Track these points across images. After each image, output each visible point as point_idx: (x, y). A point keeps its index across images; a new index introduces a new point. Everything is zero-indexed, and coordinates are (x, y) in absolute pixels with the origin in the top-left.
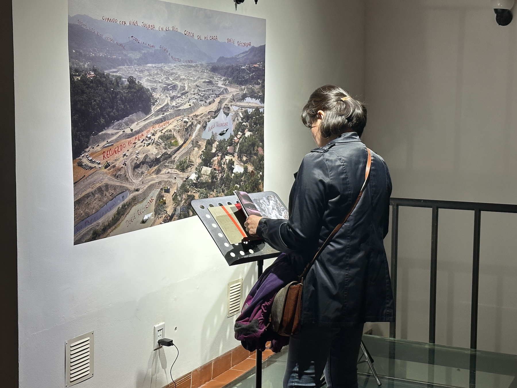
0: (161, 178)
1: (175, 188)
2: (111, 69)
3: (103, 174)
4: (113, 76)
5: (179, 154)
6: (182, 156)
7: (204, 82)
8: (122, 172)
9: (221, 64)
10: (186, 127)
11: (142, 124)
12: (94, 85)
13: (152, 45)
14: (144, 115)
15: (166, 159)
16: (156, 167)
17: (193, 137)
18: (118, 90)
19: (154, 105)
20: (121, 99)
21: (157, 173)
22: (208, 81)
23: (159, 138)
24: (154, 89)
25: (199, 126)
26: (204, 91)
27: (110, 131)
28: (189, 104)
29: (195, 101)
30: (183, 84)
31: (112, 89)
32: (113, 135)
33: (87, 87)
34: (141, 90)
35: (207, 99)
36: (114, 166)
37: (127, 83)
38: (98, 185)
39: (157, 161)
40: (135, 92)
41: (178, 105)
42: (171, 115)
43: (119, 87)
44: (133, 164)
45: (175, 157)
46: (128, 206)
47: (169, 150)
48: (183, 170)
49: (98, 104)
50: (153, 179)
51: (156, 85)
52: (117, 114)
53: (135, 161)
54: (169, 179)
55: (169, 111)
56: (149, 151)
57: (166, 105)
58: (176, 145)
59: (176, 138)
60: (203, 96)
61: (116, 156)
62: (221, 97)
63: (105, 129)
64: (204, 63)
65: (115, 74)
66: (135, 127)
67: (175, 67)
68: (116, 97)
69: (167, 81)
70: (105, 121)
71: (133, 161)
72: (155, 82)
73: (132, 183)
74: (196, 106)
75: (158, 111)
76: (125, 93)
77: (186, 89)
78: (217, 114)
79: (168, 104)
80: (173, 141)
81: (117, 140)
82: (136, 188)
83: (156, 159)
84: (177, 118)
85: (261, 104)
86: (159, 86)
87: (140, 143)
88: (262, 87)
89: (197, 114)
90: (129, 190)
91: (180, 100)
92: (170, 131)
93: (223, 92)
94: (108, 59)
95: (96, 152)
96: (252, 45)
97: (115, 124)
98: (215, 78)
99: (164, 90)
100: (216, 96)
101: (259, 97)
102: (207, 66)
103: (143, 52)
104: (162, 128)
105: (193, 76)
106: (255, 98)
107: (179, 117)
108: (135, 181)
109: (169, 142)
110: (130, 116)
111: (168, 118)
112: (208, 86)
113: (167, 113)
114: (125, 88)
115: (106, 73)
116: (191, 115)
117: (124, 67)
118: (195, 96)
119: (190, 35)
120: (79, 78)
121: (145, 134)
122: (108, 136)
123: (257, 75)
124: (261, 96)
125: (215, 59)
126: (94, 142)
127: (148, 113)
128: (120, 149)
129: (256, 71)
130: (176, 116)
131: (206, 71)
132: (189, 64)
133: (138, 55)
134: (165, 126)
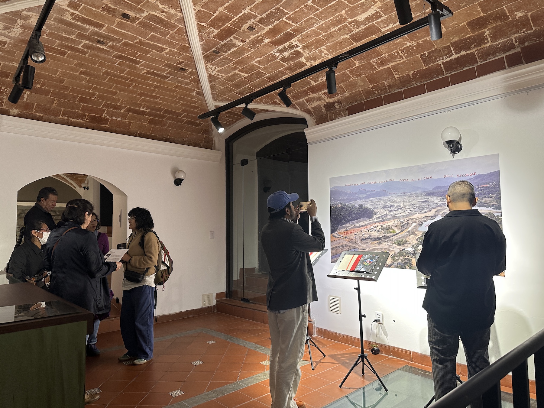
0: (382, 246)
1: (394, 252)
2: (349, 202)
3: (344, 240)
5: (396, 237)
6: (399, 238)
7: (420, 202)
8: (354, 241)
9: (438, 190)
10: (402, 224)
11: (366, 223)
12: (341, 209)
13: (374, 190)
14: (368, 219)
15: (386, 238)
16: (378, 241)
17: (410, 229)
18: (353, 210)
19: (375, 214)
20: (354, 213)
21: (379, 244)
22: (423, 201)
23: (380, 228)
24: (376, 208)
25: (414, 224)
26: (419, 206)
27: (348, 225)
28: (405, 213)
29: (409, 212)
30: (399, 204)
31: (350, 210)
33: (337, 210)
34: (366, 209)
35: (422, 210)
36: (349, 238)
37: (358, 207)
38: (341, 244)
39: (379, 239)
40: (362, 210)
41: (394, 214)
42: (389, 219)
44: (361, 238)
45: (393, 238)
47: (388, 234)
48: (400, 245)
49: (342, 215)
50: (376, 246)
52: (351, 219)
53: (362, 237)
54: (388, 248)
55: (388, 217)
56: (372, 234)
57: (385, 214)
58: (394, 233)
59: (394, 229)
60: (418, 209)
61: (350, 234)
62: (439, 208)
63: (345, 224)
64: (418, 192)
65: (351, 204)
66: (361, 224)
67: (392, 197)
68: (351, 213)
69: (385, 204)
70: (346, 221)
71: (361, 237)
72: (376, 205)
73: (361, 246)
74: (410, 214)
75: (379, 217)
76: (356, 211)
77: (402, 206)
78: (433, 218)
79: (387, 214)
80: (391, 231)
81: (351, 229)
82: (363, 248)
83: (378, 238)
84: (394, 220)
85: (496, 210)
86: (379, 206)
87: (365, 230)
88: (496, 199)
89: (412, 218)
90: (358, 248)
91: (396, 212)
92: (389, 226)
93: (440, 206)
94: (348, 199)
95: (341, 232)
96: (477, 174)
97: (350, 222)
98: (431, 199)
99: (384, 208)
100: (432, 208)
101: (493, 206)
102: (422, 193)
103: (368, 194)
104: (382, 225)
105: (407, 199)
106: (484, 206)
107: (396, 220)
108: (362, 245)
109: (388, 231)
110: (359, 220)
111: (387, 220)
112: (423, 203)
113: (386, 218)
114: (357, 209)
115: (347, 204)
116: (407, 219)
117: (356, 201)
118: (410, 209)
119: (405, 180)
120: (334, 207)
121: (369, 226)
122: (347, 227)
123: (487, 192)
124: (494, 205)
125: (430, 189)
126: (340, 229)
127: (371, 218)
128: (353, 232)
129: (486, 189)
130: (394, 219)
131: (420, 196)
132: (404, 194)
133: (365, 196)
134: (384, 224)
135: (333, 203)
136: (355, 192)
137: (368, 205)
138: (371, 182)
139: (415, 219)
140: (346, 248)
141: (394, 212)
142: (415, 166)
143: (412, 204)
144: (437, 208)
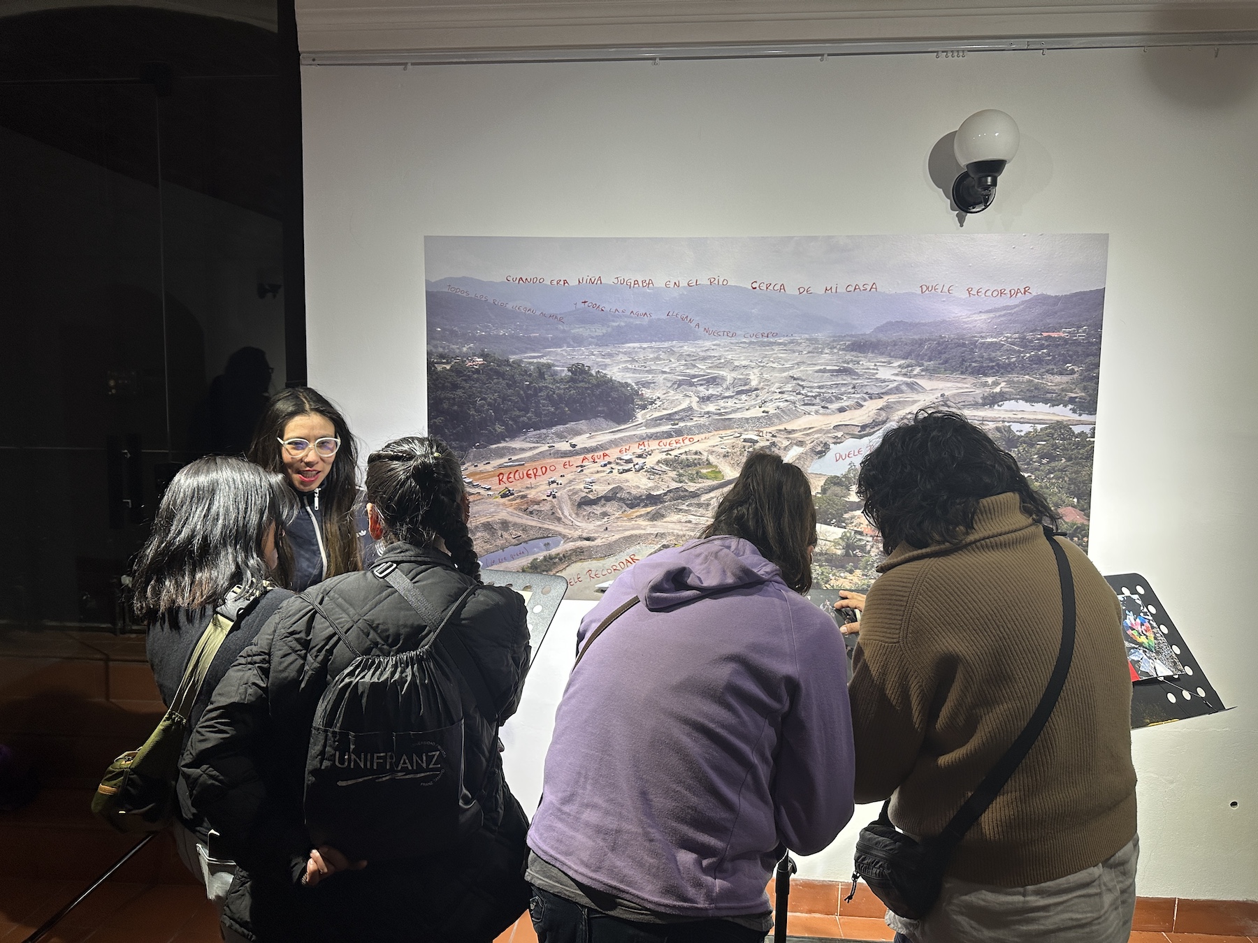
0: (667, 528)
2: (525, 353)
3: (499, 505)
4: (530, 363)
7: (824, 371)
8: (545, 507)
9: (895, 335)
11: (604, 438)
12: (483, 377)
13: (642, 312)
14: (611, 423)
15: (683, 498)
16: (649, 509)
18: (541, 385)
19: (644, 407)
20: (549, 397)
21: (652, 519)
22: (837, 368)
23: (659, 462)
24: (646, 384)
25: (797, 451)
26: (819, 387)
27: (516, 444)
28: (763, 409)
29: (782, 405)
30: (742, 374)
31: (528, 383)
32: (523, 450)
33: (465, 380)
34: (605, 384)
35: (831, 402)
36: (523, 497)
37: (565, 373)
38: (483, 520)
39: (652, 499)
40: (587, 388)
41: (722, 411)
42: (700, 427)
43: (545, 380)
44: (577, 498)
45: (713, 498)
46: (561, 559)
47: (690, 484)
49: (489, 404)
50: (639, 528)
51: (653, 377)
52: (535, 419)
53: (584, 494)
55: (695, 419)
56: (627, 481)
57: (683, 410)
58: (716, 478)
59: (716, 467)
60: (815, 397)
61: (528, 482)
62: (892, 398)
63: (505, 441)
64: (820, 335)
65: (535, 361)
66: (582, 441)
67: (714, 347)
68: (536, 395)
69: (688, 371)
70: (507, 430)
71: (576, 493)
72: (649, 372)
73: (575, 528)
74: (782, 414)
75: (661, 418)
76: (559, 388)
77: (754, 383)
78: (868, 430)
79: (690, 408)
80: (704, 471)
81: (532, 459)
82: (585, 535)
83: (650, 497)
84: (721, 432)
85: (1080, 415)
86: (660, 378)
87: (597, 467)
88: (1083, 380)
89: (789, 427)
90: (564, 536)
91: (730, 403)
92: (696, 453)
93: (897, 390)
94: (518, 338)
95: (481, 472)
96: (1035, 292)
97: (530, 434)
98: (866, 363)
99: (679, 386)
100: (866, 396)
101: (1072, 400)
102: (834, 341)
103: (614, 324)
104: (668, 447)
105: (777, 360)
106: (1046, 401)
107: (729, 432)
108: (583, 525)
109: (692, 471)
110: (570, 425)
111: (689, 431)
112: (834, 378)
113: (689, 424)
114: (562, 380)
115: (512, 358)
116: (770, 430)
117: (559, 350)
118: (785, 396)
119: (771, 287)
120: (448, 367)
121: (613, 453)
122: (514, 451)
123: (1059, 355)
124: (1077, 400)
125: (867, 327)
126: (478, 458)
127: (625, 422)
128: (539, 472)
129: (1057, 346)
130: (718, 429)
131: (826, 351)
132: (765, 339)
133: (600, 331)
134: (678, 445)
135: (441, 350)
136: (552, 311)
137: (615, 369)
138: (630, 276)
139: (800, 431)
140: (506, 535)
141: (722, 403)
142: (815, 238)
143: (795, 379)
144: (886, 398)
